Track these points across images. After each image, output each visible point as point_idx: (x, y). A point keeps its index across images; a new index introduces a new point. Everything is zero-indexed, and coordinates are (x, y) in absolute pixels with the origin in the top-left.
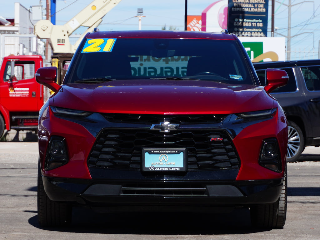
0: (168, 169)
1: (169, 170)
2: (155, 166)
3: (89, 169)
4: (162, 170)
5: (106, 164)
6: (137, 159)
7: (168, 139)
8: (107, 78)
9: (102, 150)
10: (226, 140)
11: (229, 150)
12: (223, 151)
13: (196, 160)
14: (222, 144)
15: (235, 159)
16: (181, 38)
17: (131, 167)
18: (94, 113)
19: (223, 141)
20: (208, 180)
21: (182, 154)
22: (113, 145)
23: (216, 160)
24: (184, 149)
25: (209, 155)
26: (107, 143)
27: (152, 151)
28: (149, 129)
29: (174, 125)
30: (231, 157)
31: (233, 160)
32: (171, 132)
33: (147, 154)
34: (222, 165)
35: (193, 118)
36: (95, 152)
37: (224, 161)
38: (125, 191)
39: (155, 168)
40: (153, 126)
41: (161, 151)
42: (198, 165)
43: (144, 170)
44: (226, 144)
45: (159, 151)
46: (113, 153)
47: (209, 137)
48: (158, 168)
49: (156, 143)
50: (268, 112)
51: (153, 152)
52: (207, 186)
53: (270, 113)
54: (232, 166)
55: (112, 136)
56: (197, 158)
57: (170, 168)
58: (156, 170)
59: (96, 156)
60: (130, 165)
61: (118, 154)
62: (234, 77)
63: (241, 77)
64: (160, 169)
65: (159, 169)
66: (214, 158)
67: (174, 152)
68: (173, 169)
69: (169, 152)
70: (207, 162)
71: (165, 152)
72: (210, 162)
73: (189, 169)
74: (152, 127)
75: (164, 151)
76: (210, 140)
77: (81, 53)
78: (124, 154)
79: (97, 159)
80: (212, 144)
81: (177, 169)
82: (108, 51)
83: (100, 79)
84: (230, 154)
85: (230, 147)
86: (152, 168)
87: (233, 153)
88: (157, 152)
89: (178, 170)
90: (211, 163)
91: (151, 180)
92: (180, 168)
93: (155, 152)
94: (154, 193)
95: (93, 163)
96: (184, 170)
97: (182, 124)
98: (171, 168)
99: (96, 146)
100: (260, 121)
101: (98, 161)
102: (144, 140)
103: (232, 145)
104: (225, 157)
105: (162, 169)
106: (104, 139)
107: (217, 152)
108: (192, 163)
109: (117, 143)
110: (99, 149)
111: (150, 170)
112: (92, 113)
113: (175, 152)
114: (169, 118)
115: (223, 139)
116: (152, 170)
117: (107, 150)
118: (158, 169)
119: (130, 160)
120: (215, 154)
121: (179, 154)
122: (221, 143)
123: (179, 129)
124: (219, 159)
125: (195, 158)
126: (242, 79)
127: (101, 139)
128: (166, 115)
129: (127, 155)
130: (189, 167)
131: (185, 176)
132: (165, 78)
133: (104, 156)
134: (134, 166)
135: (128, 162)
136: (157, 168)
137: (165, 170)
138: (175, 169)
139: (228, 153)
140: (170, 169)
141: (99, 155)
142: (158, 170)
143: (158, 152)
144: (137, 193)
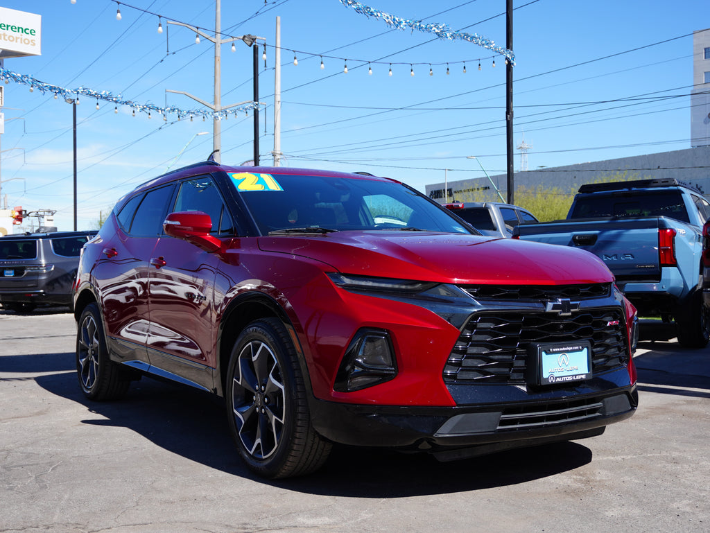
2: (556, 375)
3: (447, 388)
5: (472, 375)
6: (521, 363)
9: (468, 352)
12: (615, 340)
17: (511, 378)
21: (585, 350)
22: (485, 341)
23: (607, 356)
24: (587, 342)
26: (475, 337)
27: (550, 350)
33: (544, 355)
34: (613, 363)
35: (583, 290)
36: (454, 356)
39: (556, 378)
40: (549, 305)
43: (543, 383)
46: (485, 356)
47: (606, 319)
49: (552, 334)
52: (605, 400)
54: (621, 362)
58: (557, 381)
59: (456, 363)
60: (511, 374)
61: (491, 357)
64: (562, 380)
66: (605, 353)
76: (608, 325)
77: (238, 191)
78: (501, 357)
79: (458, 368)
80: (608, 331)
81: (582, 376)
85: (620, 334)
86: (552, 378)
90: (603, 362)
91: (549, 400)
92: (586, 375)
93: (554, 350)
94: (545, 420)
95: (451, 375)
101: (460, 372)
102: (534, 330)
104: (616, 351)
105: (564, 378)
106: (470, 332)
110: (461, 350)
111: (550, 381)
113: (579, 347)
116: (552, 381)
117: (474, 350)
119: (511, 366)
120: (607, 347)
121: (582, 350)
123: (580, 308)
124: (610, 354)
127: (465, 331)
129: (505, 357)
133: (470, 362)
134: (515, 376)
135: (507, 370)
138: (580, 377)
139: (619, 344)
140: (574, 378)
144: (520, 424)
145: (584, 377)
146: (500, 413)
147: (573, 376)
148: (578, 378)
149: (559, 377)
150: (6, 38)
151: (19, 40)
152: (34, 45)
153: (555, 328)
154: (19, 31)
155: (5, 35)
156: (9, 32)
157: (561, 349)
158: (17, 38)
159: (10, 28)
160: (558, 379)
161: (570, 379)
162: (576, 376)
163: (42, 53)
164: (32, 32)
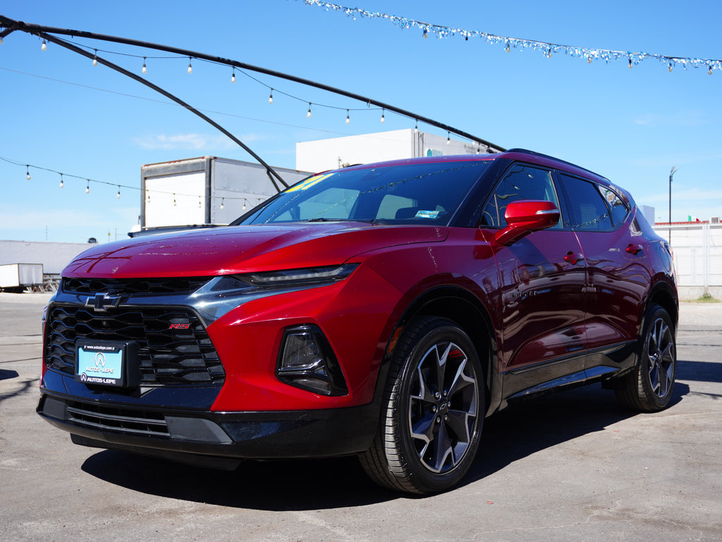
0: (102, 381)
4: (95, 381)
9: (55, 341)
10: (200, 328)
11: (205, 349)
12: (196, 349)
13: (153, 365)
14: (193, 335)
15: (217, 367)
21: (121, 353)
23: (185, 367)
25: (173, 357)
27: (85, 346)
28: (80, 305)
30: (210, 363)
31: (214, 367)
34: (196, 377)
38: (73, 415)
39: (87, 377)
40: (88, 299)
42: (155, 376)
44: (198, 336)
47: (172, 321)
52: (167, 418)
54: (213, 379)
62: (424, 214)
65: (92, 379)
66: (180, 363)
70: (170, 370)
72: (175, 371)
73: (144, 382)
74: (87, 302)
76: (170, 328)
80: (178, 336)
85: (207, 341)
86: (83, 376)
92: (117, 380)
93: (88, 347)
96: (121, 384)
101: (54, 359)
104: (199, 362)
107: (187, 351)
108: (147, 371)
115: (190, 326)
116: (83, 380)
117: (59, 340)
120: (183, 355)
121: (117, 352)
124: (191, 366)
130: (144, 379)
133: (58, 351)
138: (110, 382)
139: (205, 354)
145: (113, 382)
146: (64, 403)
147: (103, 378)
148: (108, 382)
149: (90, 377)
157: (95, 348)
160: (89, 380)
161: (100, 381)
162: (106, 379)
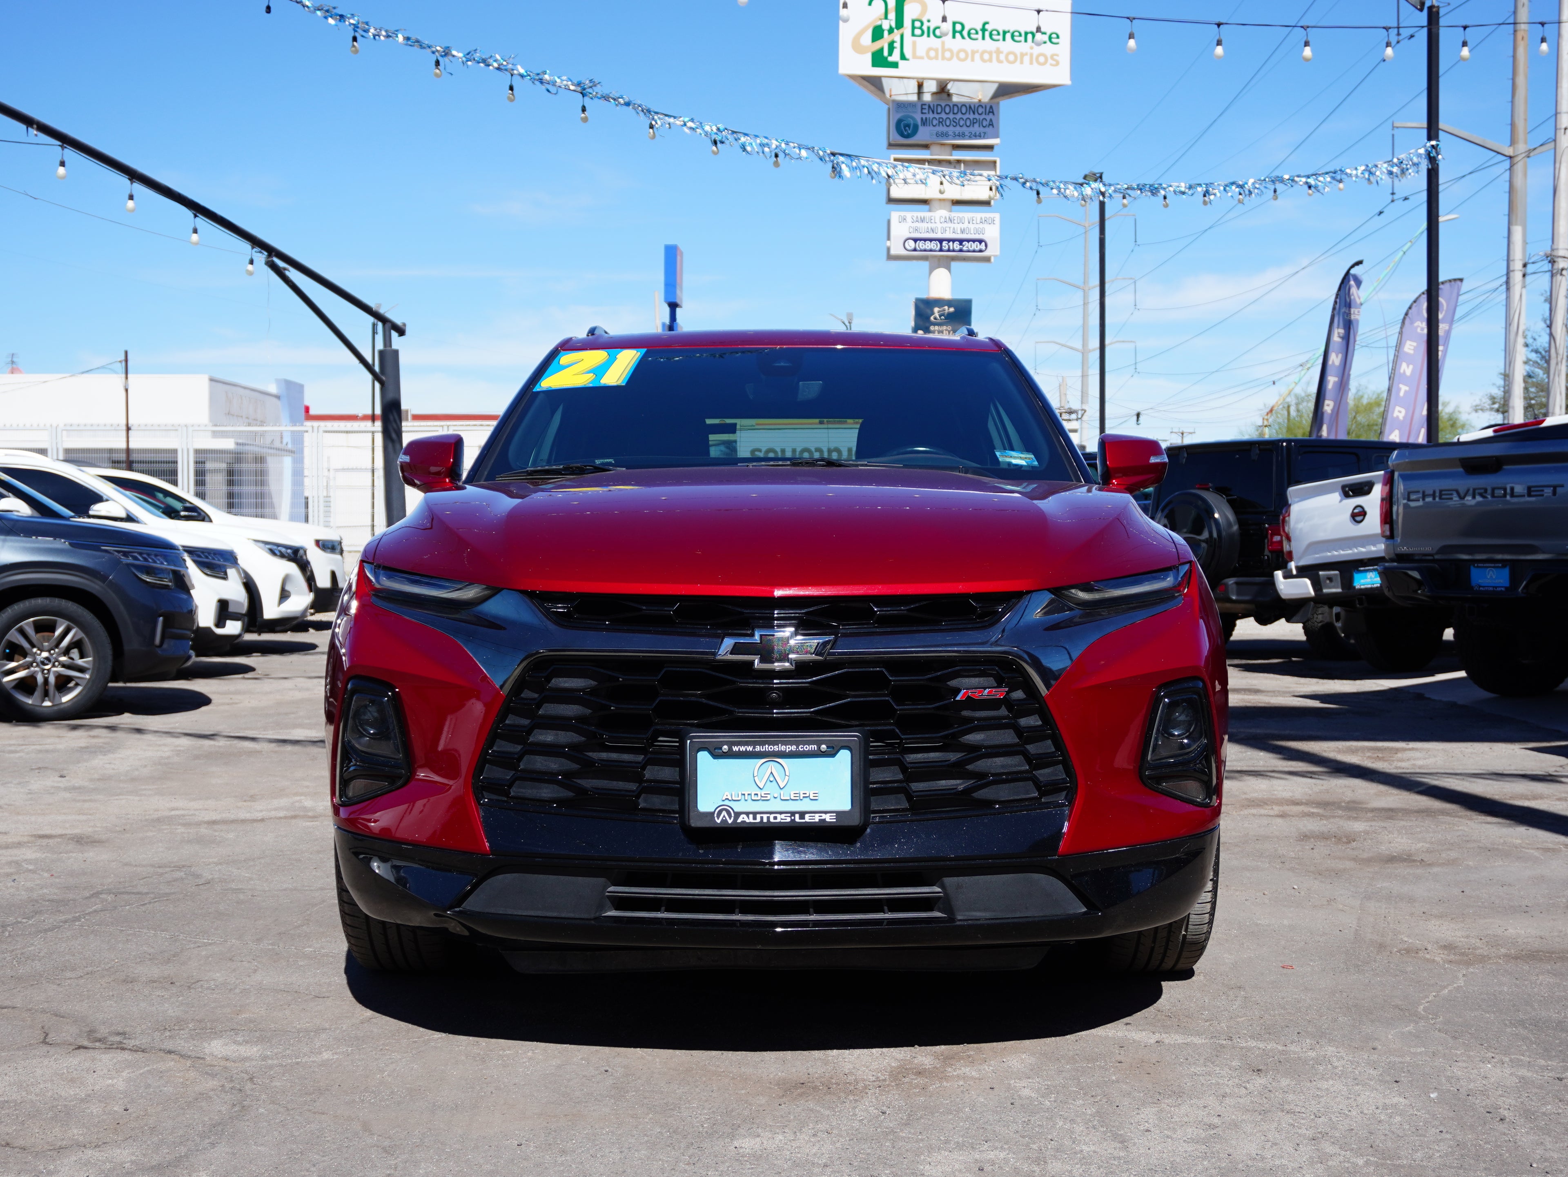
0: (789, 820)
1: (793, 821)
2: (738, 807)
3: (482, 813)
4: (765, 820)
5: (546, 792)
6: (667, 773)
7: (791, 697)
8: (602, 464)
9: (531, 739)
10: (1019, 694)
11: (1026, 736)
12: (1007, 737)
13: (901, 777)
14: (1003, 711)
15: (1052, 769)
16: (839, 347)
17: (642, 805)
18: (504, 591)
19: (1006, 702)
20: (951, 859)
21: (845, 756)
22: (570, 719)
23: (980, 776)
24: (853, 736)
25: (953, 757)
26: (549, 709)
27: (725, 748)
28: (711, 657)
29: (814, 642)
30: (1038, 762)
31: (1047, 771)
32: (802, 668)
33: (703, 757)
34: (1004, 793)
35: (889, 611)
36: (502, 746)
37: (1013, 778)
38: (621, 903)
39: (738, 815)
40: (728, 643)
41: (762, 744)
42: (909, 798)
43: (694, 823)
44: (1017, 710)
45: (754, 744)
46: (574, 752)
47: (953, 683)
48: (747, 814)
49: (741, 712)
50: (1164, 579)
51: (730, 749)
52: (948, 881)
53: (1168, 582)
54: (1042, 794)
55: (567, 685)
56: (904, 769)
57: (797, 816)
58: (739, 821)
59: (508, 761)
60: (638, 797)
61: (590, 754)
62: (1011, 457)
63: (1032, 456)
64: (758, 820)
65: (755, 818)
66: (970, 767)
67: (814, 747)
68: (807, 818)
69: (794, 748)
70: (943, 783)
71: (776, 748)
72: (960, 784)
73: (874, 812)
74: (725, 648)
75: (774, 743)
76: (958, 698)
77: (534, 390)
78: (614, 756)
79: (513, 772)
80: (966, 713)
81: (824, 816)
82: (615, 384)
83: (577, 467)
84: (1032, 748)
85: (1033, 721)
86: (724, 813)
87: (1048, 746)
88: (743, 749)
89: (828, 820)
90: (961, 788)
91: (723, 863)
92: (839, 814)
93: (735, 749)
94: (737, 910)
95: (497, 787)
96: (856, 821)
97: (844, 635)
98: (802, 814)
99: (507, 722)
100: (1140, 616)
101: (517, 782)
102: (693, 699)
103: (1043, 713)
104: (1015, 763)
105: (765, 816)
106: (536, 696)
107: (986, 743)
108: (885, 790)
109: (588, 711)
110: (518, 735)
111: (719, 821)
112: (495, 590)
113: (819, 748)
114: (792, 613)
115: (1008, 693)
116: (724, 821)
117: (548, 737)
118: (751, 819)
119: (638, 778)
120: (976, 752)
121: (833, 755)
122: (998, 708)
123: (834, 654)
124: (993, 771)
125: (896, 769)
126: (1036, 463)
127: (527, 694)
128: (781, 598)
129: (626, 757)
130: (874, 806)
131: (858, 845)
132: (789, 463)
133: (540, 763)
134: (657, 801)
135: (633, 786)
136: (744, 816)
137: (778, 820)
138: (817, 818)
139: (1028, 747)
140: (797, 819)
141: (520, 759)
142: (748, 821)
143: (750, 748)
144: (668, 910)
145: (830, 819)
146: (601, 880)
147: (792, 813)
148: (812, 819)
150: (1002, 57)
151: (1027, 59)
152: (1057, 63)
153: (760, 698)
154: (1026, 41)
155: (998, 52)
156: (1008, 45)
158: (1023, 55)
159: (1008, 36)
160: (743, 818)
161: (783, 819)
163: (1071, 79)
164: (1053, 38)
